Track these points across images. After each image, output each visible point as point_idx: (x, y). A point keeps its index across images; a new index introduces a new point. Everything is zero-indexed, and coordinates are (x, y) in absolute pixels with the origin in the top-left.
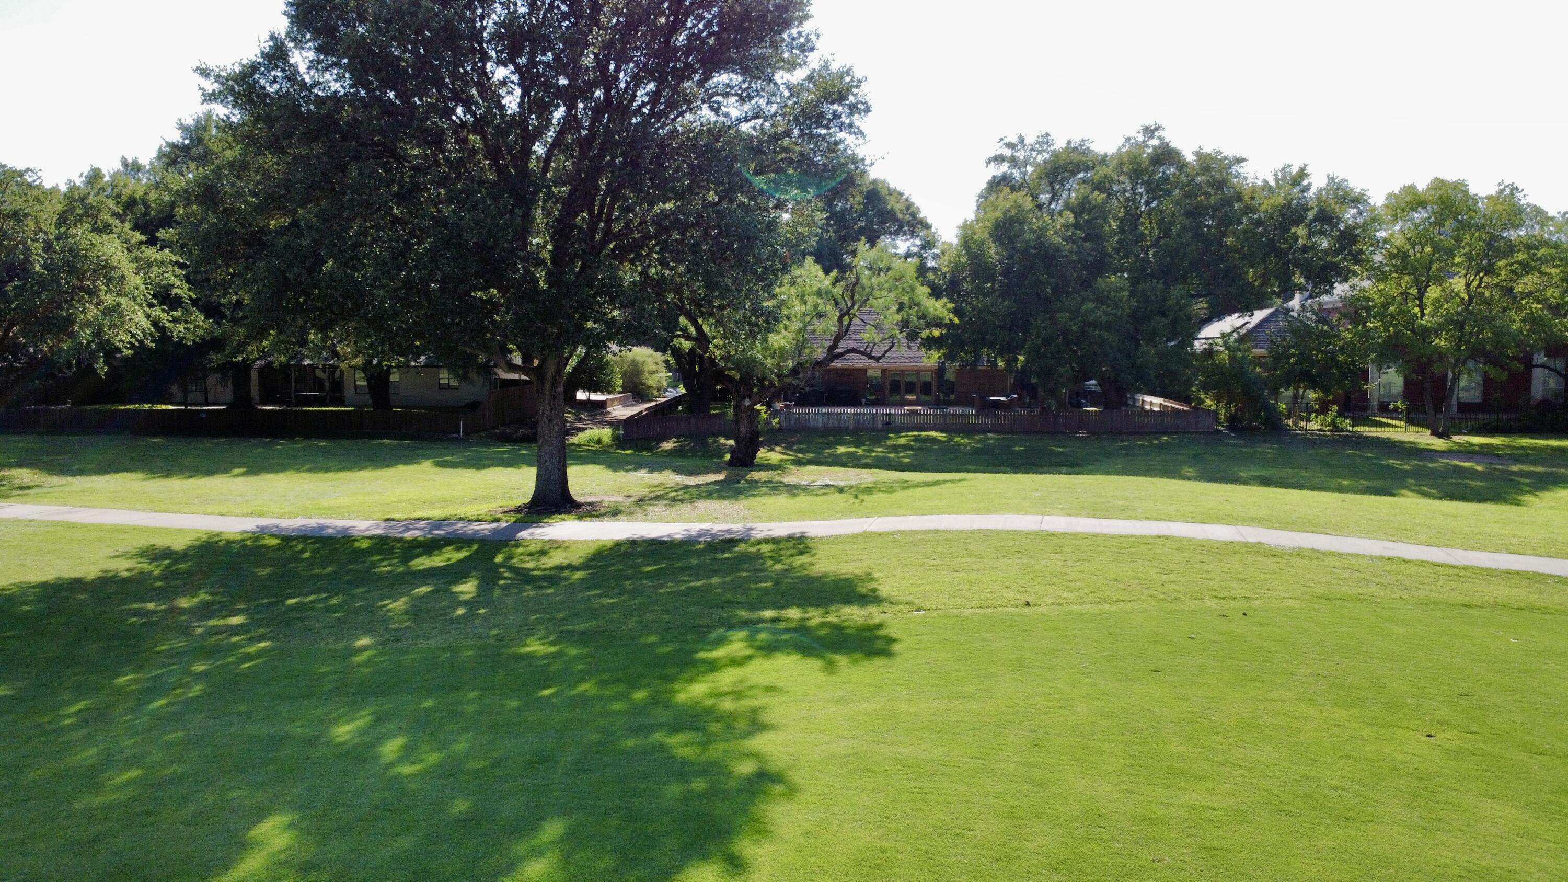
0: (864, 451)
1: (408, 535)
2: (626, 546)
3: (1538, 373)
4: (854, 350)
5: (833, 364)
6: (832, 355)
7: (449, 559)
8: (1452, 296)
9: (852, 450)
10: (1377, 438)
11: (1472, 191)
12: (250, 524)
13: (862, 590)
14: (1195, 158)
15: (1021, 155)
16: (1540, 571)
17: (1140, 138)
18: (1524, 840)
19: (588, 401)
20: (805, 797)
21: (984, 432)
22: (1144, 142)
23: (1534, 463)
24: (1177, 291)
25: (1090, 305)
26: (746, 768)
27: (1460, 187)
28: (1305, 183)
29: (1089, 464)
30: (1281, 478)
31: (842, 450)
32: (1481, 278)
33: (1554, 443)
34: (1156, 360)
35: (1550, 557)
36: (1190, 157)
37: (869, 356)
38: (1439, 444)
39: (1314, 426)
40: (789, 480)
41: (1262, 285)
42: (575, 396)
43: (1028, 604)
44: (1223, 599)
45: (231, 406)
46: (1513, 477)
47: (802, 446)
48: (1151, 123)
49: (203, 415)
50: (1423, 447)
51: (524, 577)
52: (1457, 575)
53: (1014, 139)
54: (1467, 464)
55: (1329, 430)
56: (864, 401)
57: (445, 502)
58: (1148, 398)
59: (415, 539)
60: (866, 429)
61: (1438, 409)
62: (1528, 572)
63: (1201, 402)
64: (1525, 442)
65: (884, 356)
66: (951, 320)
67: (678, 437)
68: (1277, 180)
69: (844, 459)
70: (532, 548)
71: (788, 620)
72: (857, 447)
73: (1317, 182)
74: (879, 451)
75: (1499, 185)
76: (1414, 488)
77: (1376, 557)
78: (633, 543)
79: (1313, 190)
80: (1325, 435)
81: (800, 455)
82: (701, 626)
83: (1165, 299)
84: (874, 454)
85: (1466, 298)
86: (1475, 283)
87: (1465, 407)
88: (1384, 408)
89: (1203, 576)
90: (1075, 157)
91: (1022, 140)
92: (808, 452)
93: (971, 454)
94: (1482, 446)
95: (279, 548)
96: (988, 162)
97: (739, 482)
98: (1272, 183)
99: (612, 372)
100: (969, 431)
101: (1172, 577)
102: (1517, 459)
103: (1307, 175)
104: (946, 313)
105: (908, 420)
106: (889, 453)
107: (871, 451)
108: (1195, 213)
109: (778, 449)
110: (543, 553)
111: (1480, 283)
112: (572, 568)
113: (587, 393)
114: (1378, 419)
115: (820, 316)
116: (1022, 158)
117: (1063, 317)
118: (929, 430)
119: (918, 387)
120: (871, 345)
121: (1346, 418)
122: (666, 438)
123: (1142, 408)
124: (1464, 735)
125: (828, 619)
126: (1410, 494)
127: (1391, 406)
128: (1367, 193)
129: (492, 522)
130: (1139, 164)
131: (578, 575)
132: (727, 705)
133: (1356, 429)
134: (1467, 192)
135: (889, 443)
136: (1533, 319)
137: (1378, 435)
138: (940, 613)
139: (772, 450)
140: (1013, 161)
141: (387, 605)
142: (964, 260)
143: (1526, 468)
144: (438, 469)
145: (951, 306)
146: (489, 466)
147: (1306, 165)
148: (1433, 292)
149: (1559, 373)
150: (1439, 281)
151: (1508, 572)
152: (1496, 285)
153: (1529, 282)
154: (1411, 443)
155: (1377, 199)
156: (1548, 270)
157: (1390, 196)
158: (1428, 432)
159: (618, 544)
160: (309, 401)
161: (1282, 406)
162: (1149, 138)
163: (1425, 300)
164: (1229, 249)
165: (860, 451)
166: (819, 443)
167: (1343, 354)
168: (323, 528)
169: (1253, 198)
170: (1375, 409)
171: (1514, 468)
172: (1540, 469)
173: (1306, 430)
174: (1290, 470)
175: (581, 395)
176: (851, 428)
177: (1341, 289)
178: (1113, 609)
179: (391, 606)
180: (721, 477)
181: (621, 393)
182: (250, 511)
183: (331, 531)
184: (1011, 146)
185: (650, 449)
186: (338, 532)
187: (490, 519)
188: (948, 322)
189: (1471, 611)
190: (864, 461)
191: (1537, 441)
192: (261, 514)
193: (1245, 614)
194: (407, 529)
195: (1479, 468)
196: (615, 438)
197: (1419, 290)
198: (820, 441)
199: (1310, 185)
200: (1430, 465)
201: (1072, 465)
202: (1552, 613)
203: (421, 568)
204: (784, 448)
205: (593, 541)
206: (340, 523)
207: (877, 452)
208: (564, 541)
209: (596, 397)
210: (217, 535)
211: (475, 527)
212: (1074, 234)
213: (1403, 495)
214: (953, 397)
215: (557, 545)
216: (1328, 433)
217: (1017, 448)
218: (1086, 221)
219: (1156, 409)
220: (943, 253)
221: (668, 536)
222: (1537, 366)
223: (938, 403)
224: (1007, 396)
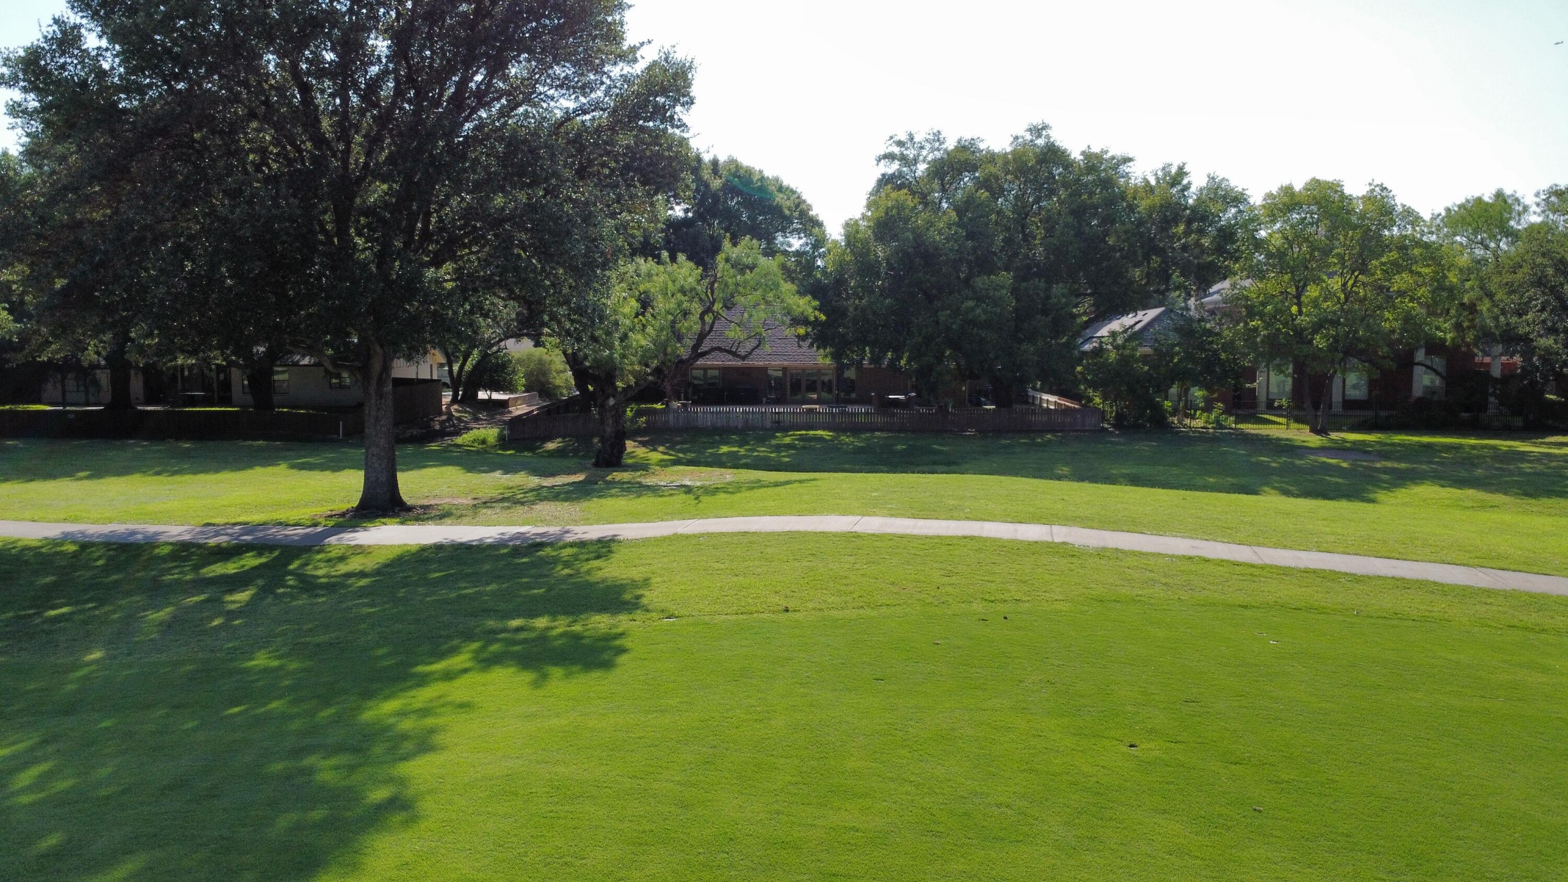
0: (746, 450)
1: (212, 542)
2: (430, 551)
3: (1418, 370)
4: (719, 349)
5: (698, 363)
6: (696, 354)
7: (243, 566)
8: (1328, 295)
9: (735, 449)
10: (1257, 435)
11: (1348, 191)
12: (54, 531)
13: (627, 597)
14: (1082, 157)
15: (911, 153)
16: (1337, 570)
17: (1028, 137)
18: (1173, 858)
19: (490, 401)
20: (423, 825)
21: (873, 430)
22: (1032, 141)
23: (1399, 459)
24: (1058, 289)
25: (971, 303)
26: (380, 794)
27: (1335, 187)
28: (1185, 182)
29: (966, 463)
30: (1150, 476)
31: (725, 449)
32: (1357, 277)
33: (1426, 439)
34: (1036, 358)
35: (1357, 554)
36: (1076, 154)
37: (734, 354)
38: (1314, 440)
39: (1198, 423)
40: (649, 481)
41: (1146, 284)
42: (477, 395)
43: (787, 610)
44: (993, 602)
45: (108, 407)
46: (1375, 474)
47: (685, 446)
48: (1037, 121)
49: (72, 416)
50: (1297, 444)
51: (308, 585)
52: (1251, 575)
53: (903, 137)
54: (1333, 461)
55: (1213, 428)
56: (764, 399)
57: (279, 505)
58: (1045, 397)
59: (218, 546)
60: (754, 429)
61: (1316, 406)
62: (1325, 571)
63: (1090, 400)
64: (1398, 438)
65: (750, 353)
66: (816, 317)
67: (564, 437)
68: (1158, 179)
69: (724, 459)
70: (333, 554)
71: (532, 629)
72: (740, 446)
73: (1197, 181)
74: (762, 451)
75: (1370, 184)
76: (1276, 485)
77: (1177, 557)
78: (439, 547)
79: (1193, 189)
80: (1207, 433)
81: (681, 455)
82: (441, 636)
83: (1048, 297)
84: (755, 454)
85: (1342, 296)
86: (1350, 283)
87: (1349, 404)
88: (1270, 406)
89: (986, 578)
90: (963, 156)
91: (911, 138)
92: (690, 452)
93: (854, 453)
94: (1354, 443)
95: (75, 555)
96: (879, 160)
97: (596, 483)
98: (1153, 182)
99: (513, 372)
100: (856, 429)
101: (953, 580)
102: (1385, 456)
103: (1186, 174)
104: (810, 310)
105: (803, 419)
106: (771, 453)
107: (754, 450)
108: (1080, 212)
109: (661, 449)
110: (342, 559)
111: (1355, 282)
112: (362, 574)
113: (489, 392)
114: (1265, 416)
115: (686, 314)
116: (912, 156)
117: (944, 315)
118: (816, 429)
119: (819, 386)
120: (736, 344)
121: (1231, 415)
122: (550, 438)
123: (1041, 406)
124: (1168, 744)
125: (573, 628)
126: (1273, 491)
127: (1276, 404)
128: (1246, 192)
129: (310, 526)
130: (1025, 163)
131: (364, 582)
132: (407, 725)
133: (1239, 426)
134: (1342, 192)
135: (774, 442)
136: (1408, 319)
137: (1260, 432)
138: (691, 620)
139: (655, 450)
140: (903, 158)
141: (146, 616)
142: (848, 258)
143: (1389, 464)
144: (294, 472)
145: (816, 303)
146: (344, 468)
147: (1184, 164)
148: (1313, 291)
149: (1437, 372)
150: (1317, 281)
151: (1306, 571)
152: (1371, 284)
153: (1401, 281)
154: (1287, 440)
155: (1256, 198)
156: (1419, 269)
157: (1270, 195)
158: (1307, 428)
159: (424, 549)
160: (193, 402)
161: (1167, 404)
162: (1037, 138)
163: (1303, 299)
164: (1113, 249)
165: (742, 451)
166: (704, 443)
167: (1225, 352)
168: (133, 533)
169: (1135, 198)
170: (1262, 406)
171: (1378, 465)
172: (1403, 466)
173: (1190, 427)
174: (1161, 468)
175: (482, 395)
176: (740, 427)
177: (1221, 289)
178: (874, 613)
179: (151, 617)
180: (580, 477)
181: (524, 392)
182: (62, 516)
183: (139, 537)
184: (900, 144)
185: (532, 449)
186: (146, 537)
187: (309, 523)
188: (812, 319)
189: (1248, 613)
190: (744, 461)
191: (1410, 438)
192: (76, 520)
193: (1006, 618)
194: (217, 534)
195: (1345, 465)
196: (501, 438)
197: (1297, 288)
198: (705, 440)
199: (1189, 183)
200: (1298, 462)
201: (949, 464)
202: (1328, 614)
203: (211, 575)
204: (667, 448)
205: (399, 546)
206: (152, 529)
207: (758, 451)
208: (369, 546)
209: (496, 396)
210: (13, 542)
211: (289, 531)
212: (956, 233)
213: (1265, 492)
214: (854, 395)
215: (360, 550)
216: (1211, 431)
217: (899, 447)
218: (970, 220)
219: (1052, 407)
220: (829, 251)
221: (480, 540)
222: (1419, 364)
223: (838, 402)
224: (906, 394)
